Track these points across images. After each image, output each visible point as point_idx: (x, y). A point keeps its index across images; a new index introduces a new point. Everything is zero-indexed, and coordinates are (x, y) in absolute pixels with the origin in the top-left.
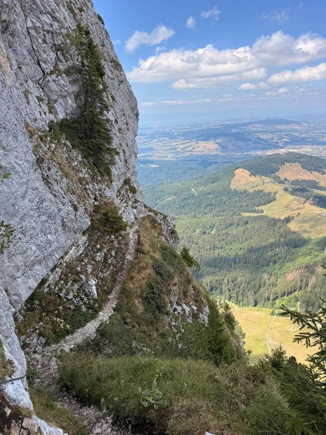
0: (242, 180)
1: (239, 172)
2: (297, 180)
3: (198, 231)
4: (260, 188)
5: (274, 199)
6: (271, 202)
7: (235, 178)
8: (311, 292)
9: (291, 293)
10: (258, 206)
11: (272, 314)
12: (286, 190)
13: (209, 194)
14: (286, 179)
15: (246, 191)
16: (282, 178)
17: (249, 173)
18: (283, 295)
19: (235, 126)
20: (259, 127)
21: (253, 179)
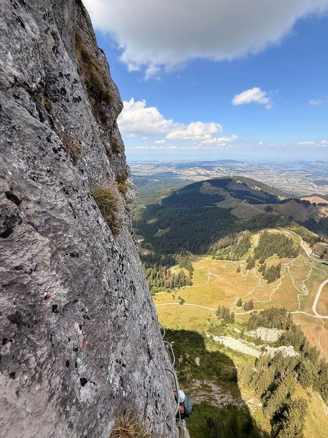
0: (206, 188)
1: (205, 183)
2: (239, 191)
4: (216, 193)
5: (224, 199)
6: (222, 200)
7: (202, 187)
8: (239, 245)
9: (226, 246)
10: (214, 202)
11: (213, 258)
12: (231, 195)
14: (232, 189)
15: (208, 194)
16: (230, 189)
17: (210, 184)
18: (222, 247)
19: (206, 162)
21: (212, 188)
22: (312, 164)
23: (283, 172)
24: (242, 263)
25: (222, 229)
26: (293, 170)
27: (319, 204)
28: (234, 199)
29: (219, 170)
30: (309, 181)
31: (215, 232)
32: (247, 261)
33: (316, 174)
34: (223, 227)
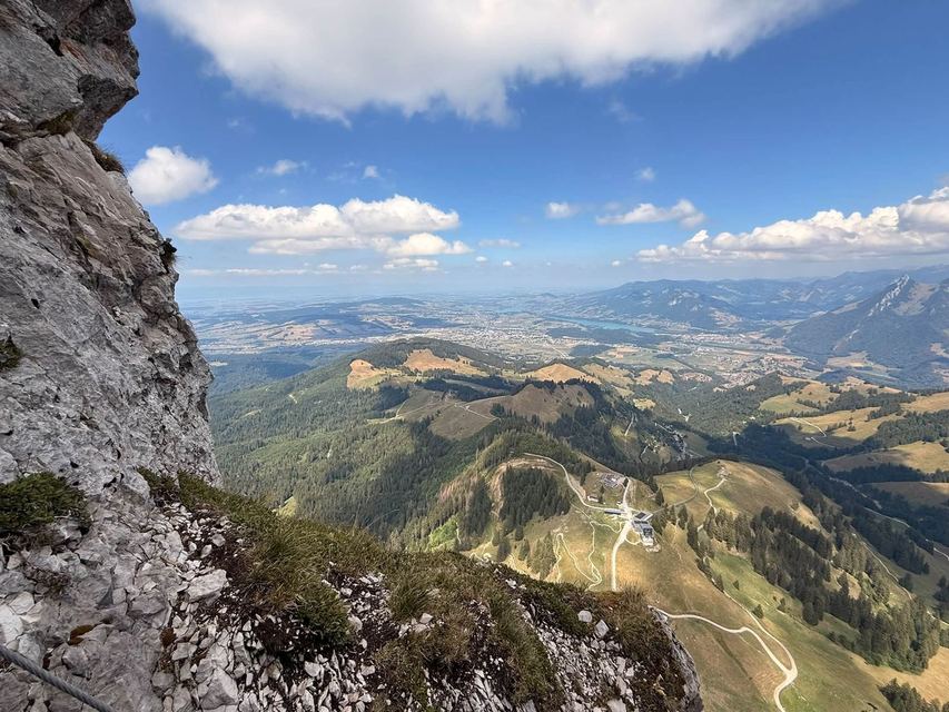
0: (361, 374)
1: (356, 364)
2: (430, 370)
3: (304, 457)
4: (387, 384)
5: (407, 397)
6: (403, 400)
7: (352, 373)
9: (446, 519)
10: (388, 408)
13: (316, 398)
14: (417, 371)
15: (369, 390)
16: (413, 370)
17: (370, 365)
18: (438, 524)
19: (344, 306)
20: (375, 307)
21: (376, 372)
22: (538, 299)
23: (497, 317)
24: (486, 551)
25: (424, 475)
26: (513, 313)
27: (567, 383)
28: (426, 392)
29: (376, 320)
30: (541, 331)
31: (411, 487)
32: (495, 544)
33: (548, 318)
34: (425, 470)
